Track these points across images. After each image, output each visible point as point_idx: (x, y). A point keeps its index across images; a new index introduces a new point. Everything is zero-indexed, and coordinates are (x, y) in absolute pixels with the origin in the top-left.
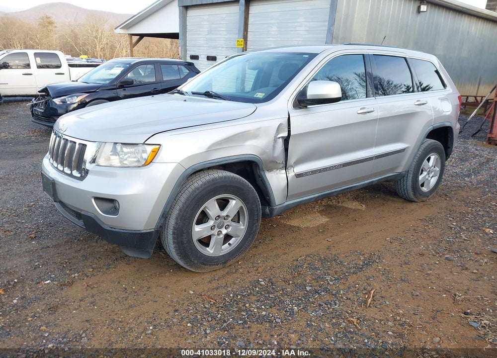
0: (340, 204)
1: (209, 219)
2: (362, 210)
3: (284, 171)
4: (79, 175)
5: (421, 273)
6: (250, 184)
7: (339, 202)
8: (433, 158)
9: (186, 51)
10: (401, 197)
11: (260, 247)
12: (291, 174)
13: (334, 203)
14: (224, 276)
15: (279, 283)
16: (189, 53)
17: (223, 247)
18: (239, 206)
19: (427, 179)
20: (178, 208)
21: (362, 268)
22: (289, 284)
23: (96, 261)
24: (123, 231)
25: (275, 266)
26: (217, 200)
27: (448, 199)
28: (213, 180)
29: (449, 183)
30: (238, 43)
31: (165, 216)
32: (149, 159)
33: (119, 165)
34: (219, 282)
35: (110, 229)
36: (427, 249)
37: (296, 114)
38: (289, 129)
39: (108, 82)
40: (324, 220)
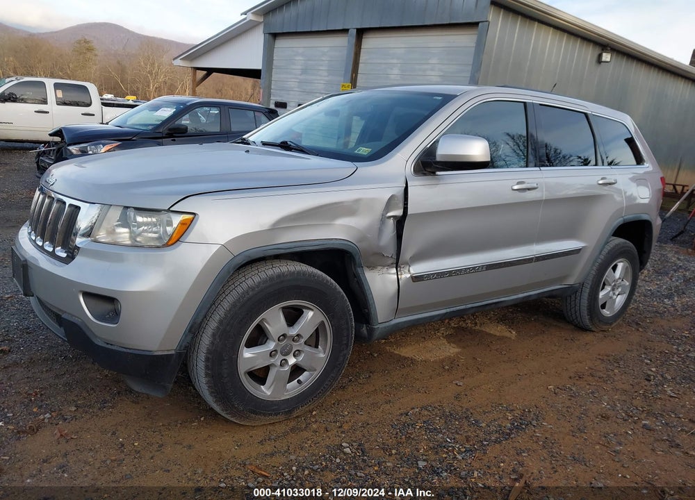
0: (477, 327)
1: (267, 339)
2: (510, 338)
3: (394, 270)
4: (64, 255)
5: (605, 449)
6: (338, 286)
7: (476, 324)
8: (620, 266)
9: (270, 95)
10: (570, 322)
11: (350, 389)
12: (405, 276)
13: (469, 325)
14: (285, 434)
15: (374, 451)
16: (274, 99)
17: (289, 386)
18: (318, 321)
19: (611, 298)
20: (217, 318)
21: (509, 434)
22: (390, 455)
23: (85, 394)
24: (125, 350)
25: (370, 422)
26: (284, 309)
27: (640, 329)
28: (279, 276)
29: (641, 305)
30: (343, 88)
31: (195, 329)
32: (174, 235)
33: (128, 242)
34: (278, 444)
35: (105, 345)
36: (614, 407)
37: (417, 183)
38: (405, 204)
39: (150, 128)
40: (452, 350)
